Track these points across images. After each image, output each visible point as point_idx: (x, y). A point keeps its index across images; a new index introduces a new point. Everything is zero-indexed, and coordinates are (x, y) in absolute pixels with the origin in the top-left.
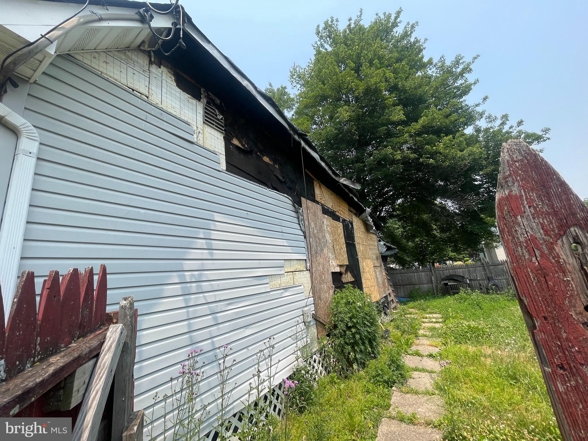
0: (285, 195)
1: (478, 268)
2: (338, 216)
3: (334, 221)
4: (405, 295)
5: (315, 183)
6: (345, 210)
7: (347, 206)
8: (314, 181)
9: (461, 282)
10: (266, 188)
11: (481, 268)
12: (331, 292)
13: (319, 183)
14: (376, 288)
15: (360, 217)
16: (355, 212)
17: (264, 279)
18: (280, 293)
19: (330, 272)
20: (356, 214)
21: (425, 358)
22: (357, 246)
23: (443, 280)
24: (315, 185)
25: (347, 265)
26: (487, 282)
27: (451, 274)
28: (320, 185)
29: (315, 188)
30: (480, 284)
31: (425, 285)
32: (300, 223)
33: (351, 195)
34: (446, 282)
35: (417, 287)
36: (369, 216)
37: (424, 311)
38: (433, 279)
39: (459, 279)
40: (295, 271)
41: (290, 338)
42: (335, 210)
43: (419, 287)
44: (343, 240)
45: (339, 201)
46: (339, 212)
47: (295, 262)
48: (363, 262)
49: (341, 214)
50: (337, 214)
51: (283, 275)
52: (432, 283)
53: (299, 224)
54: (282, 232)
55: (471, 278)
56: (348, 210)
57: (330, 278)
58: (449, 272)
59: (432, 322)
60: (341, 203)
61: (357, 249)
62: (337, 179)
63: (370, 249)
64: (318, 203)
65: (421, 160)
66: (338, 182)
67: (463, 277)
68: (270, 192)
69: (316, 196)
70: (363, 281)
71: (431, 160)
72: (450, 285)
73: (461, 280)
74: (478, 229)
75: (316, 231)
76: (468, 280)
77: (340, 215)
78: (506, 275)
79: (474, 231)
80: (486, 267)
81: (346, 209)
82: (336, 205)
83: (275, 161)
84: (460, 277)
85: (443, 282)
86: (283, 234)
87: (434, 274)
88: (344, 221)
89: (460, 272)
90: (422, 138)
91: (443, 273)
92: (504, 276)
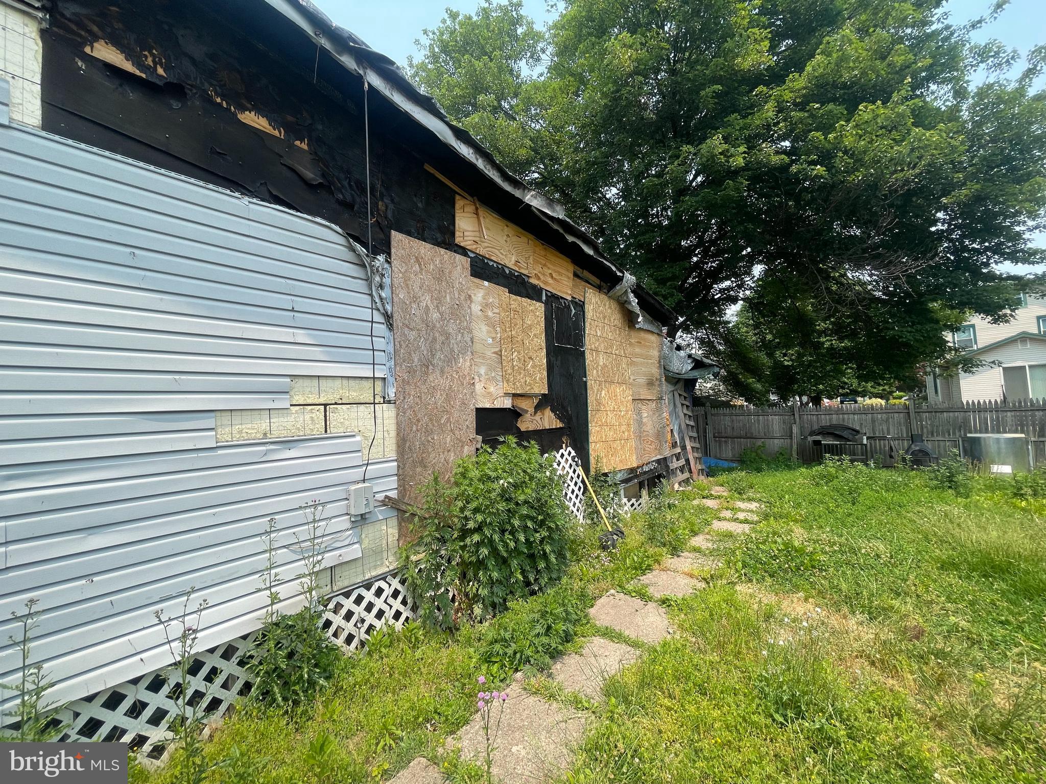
0: (319, 220)
1: (896, 415)
2: (534, 287)
3: (514, 297)
4: (734, 456)
5: (459, 202)
6: (560, 274)
7: (571, 267)
8: (457, 197)
9: (850, 441)
10: (237, 194)
11: (902, 415)
12: (468, 450)
13: (475, 205)
14: (633, 443)
15: (611, 294)
16: (598, 281)
17: (197, 419)
18: (262, 451)
19: (472, 407)
20: (599, 288)
21: (651, 605)
22: (588, 355)
23: (812, 433)
24: (457, 206)
25: (544, 395)
26: (908, 443)
27: (834, 422)
28: (477, 209)
29: (457, 215)
30: (891, 448)
31: (776, 441)
32: (374, 293)
33: (571, 239)
34: (818, 438)
35: (759, 443)
36: (632, 292)
37: (740, 493)
38: (795, 429)
39: (845, 434)
40: (336, 404)
41: (285, 550)
42: (525, 272)
43: (763, 442)
44: (541, 341)
45: (543, 253)
46: (539, 279)
47: (338, 382)
48: (600, 391)
49: (545, 283)
50: (533, 281)
51: (285, 411)
52: (791, 437)
53: (371, 295)
54: (293, 310)
55: (874, 433)
56: (571, 275)
57: (470, 421)
58: (830, 420)
59: (736, 520)
60: (553, 259)
61: (587, 362)
62: (517, 193)
63: (632, 364)
64: (463, 251)
65: (794, 168)
66: (520, 201)
67: (858, 432)
68: (251, 206)
69: (457, 234)
70: (593, 428)
71: (819, 167)
72: (825, 445)
73: (851, 437)
74: (910, 332)
75: (436, 315)
76: (865, 437)
77: (542, 286)
78: (954, 433)
79: (901, 337)
80: (912, 415)
81: (564, 272)
82: (531, 261)
83: (294, 131)
84: (850, 431)
85: (810, 439)
86: (296, 314)
87: (798, 420)
88: (553, 299)
89: (854, 422)
90: (808, 111)
91: (818, 419)
92: (949, 435)
